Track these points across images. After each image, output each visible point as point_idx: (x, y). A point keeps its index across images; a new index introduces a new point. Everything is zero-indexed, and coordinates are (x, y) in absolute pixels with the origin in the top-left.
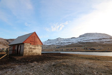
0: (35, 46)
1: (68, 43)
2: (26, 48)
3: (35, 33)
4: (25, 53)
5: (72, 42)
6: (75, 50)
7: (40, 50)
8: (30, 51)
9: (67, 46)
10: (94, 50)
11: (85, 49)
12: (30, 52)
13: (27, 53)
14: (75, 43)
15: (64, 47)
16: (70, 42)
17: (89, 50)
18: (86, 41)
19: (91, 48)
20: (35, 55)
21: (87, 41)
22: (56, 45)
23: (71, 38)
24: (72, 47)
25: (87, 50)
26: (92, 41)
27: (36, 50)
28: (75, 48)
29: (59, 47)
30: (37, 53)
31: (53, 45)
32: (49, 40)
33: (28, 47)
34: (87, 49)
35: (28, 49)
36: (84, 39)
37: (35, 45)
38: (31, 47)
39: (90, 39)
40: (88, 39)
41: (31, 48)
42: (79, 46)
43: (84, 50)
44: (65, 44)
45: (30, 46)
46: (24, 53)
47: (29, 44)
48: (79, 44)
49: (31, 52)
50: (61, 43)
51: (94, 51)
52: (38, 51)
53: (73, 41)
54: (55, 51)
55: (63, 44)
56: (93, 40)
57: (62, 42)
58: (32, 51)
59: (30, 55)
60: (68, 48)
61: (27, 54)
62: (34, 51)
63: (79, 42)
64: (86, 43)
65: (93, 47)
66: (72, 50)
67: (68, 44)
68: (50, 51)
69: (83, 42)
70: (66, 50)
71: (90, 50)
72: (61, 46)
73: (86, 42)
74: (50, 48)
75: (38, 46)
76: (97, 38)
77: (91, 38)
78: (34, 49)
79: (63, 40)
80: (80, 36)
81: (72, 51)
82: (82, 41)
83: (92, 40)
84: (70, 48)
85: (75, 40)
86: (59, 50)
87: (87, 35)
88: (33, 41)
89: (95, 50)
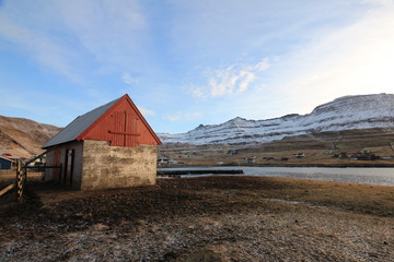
0: (130, 152)
1: (271, 135)
2: (93, 160)
3: (127, 98)
4: (89, 180)
5: (285, 130)
6: (297, 161)
7: (149, 166)
8: (107, 172)
9: (268, 147)
10: (374, 158)
11: (336, 156)
12: (111, 175)
13: (96, 177)
14: (297, 134)
15: (257, 150)
16: (279, 131)
17: (355, 160)
18: (343, 125)
19: (362, 151)
20: (131, 183)
21: (346, 128)
22: (226, 143)
23: (284, 118)
24: (288, 148)
25: (346, 161)
26: (367, 126)
27: (135, 166)
28: (299, 151)
29: (237, 152)
30: (137, 178)
31: (216, 144)
32: (201, 126)
33: (99, 156)
34: (344, 156)
35: (101, 164)
36: (333, 118)
37: (131, 145)
38: (112, 153)
39: (359, 119)
40: (351, 120)
41: (111, 159)
42: (312, 147)
43: (335, 161)
44: (258, 140)
45: (108, 150)
46: (86, 177)
47: (102, 144)
48: (313, 138)
49: (114, 172)
50: (246, 137)
51: (374, 162)
52: (142, 167)
53: (289, 130)
54: (222, 165)
55: (251, 140)
56: (369, 121)
57: (248, 132)
58: (116, 171)
59: (111, 185)
60: (269, 154)
61: (96, 184)
62: (126, 170)
63: (312, 130)
64: (342, 133)
65: (368, 150)
66: (284, 162)
67: (271, 139)
68: (207, 166)
69: (330, 129)
70: (265, 162)
71: (359, 158)
72: (245, 147)
73: (341, 129)
74: (208, 154)
75: (141, 150)
76: (386, 114)
77: (363, 115)
78: (124, 161)
79: (253, 125)
80: (318, 110)
81: (287, 166)
82: (326, 126)
83: (364, 121)
84: (278, 155)
85: (297, 122)
86: (237, 161)
87: (344, 102)
88: (122, 130)
89: (378, 158)
